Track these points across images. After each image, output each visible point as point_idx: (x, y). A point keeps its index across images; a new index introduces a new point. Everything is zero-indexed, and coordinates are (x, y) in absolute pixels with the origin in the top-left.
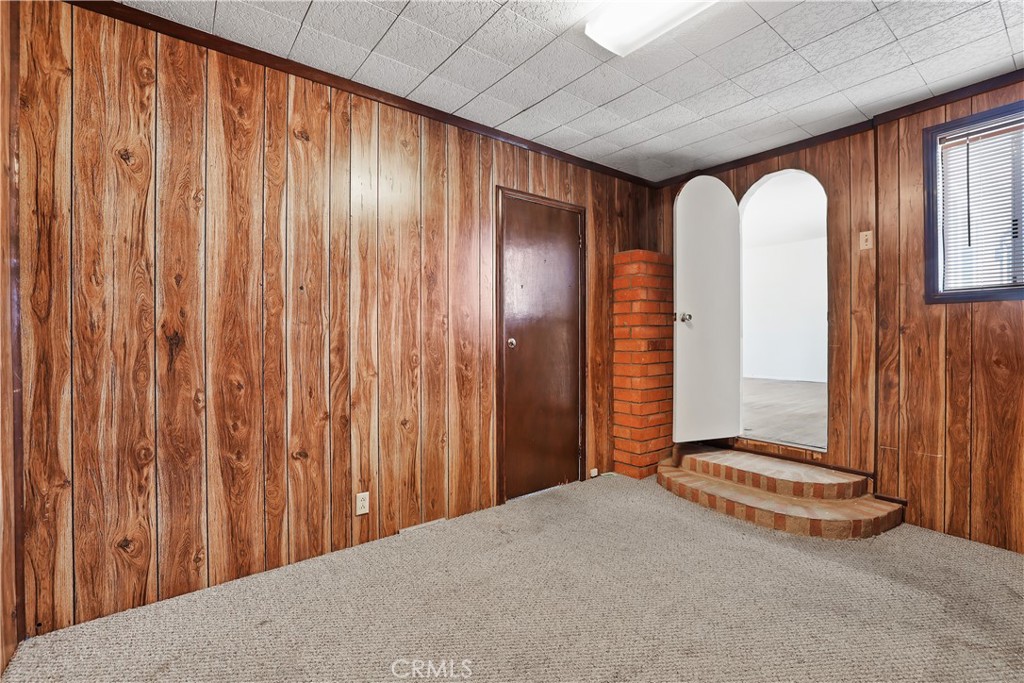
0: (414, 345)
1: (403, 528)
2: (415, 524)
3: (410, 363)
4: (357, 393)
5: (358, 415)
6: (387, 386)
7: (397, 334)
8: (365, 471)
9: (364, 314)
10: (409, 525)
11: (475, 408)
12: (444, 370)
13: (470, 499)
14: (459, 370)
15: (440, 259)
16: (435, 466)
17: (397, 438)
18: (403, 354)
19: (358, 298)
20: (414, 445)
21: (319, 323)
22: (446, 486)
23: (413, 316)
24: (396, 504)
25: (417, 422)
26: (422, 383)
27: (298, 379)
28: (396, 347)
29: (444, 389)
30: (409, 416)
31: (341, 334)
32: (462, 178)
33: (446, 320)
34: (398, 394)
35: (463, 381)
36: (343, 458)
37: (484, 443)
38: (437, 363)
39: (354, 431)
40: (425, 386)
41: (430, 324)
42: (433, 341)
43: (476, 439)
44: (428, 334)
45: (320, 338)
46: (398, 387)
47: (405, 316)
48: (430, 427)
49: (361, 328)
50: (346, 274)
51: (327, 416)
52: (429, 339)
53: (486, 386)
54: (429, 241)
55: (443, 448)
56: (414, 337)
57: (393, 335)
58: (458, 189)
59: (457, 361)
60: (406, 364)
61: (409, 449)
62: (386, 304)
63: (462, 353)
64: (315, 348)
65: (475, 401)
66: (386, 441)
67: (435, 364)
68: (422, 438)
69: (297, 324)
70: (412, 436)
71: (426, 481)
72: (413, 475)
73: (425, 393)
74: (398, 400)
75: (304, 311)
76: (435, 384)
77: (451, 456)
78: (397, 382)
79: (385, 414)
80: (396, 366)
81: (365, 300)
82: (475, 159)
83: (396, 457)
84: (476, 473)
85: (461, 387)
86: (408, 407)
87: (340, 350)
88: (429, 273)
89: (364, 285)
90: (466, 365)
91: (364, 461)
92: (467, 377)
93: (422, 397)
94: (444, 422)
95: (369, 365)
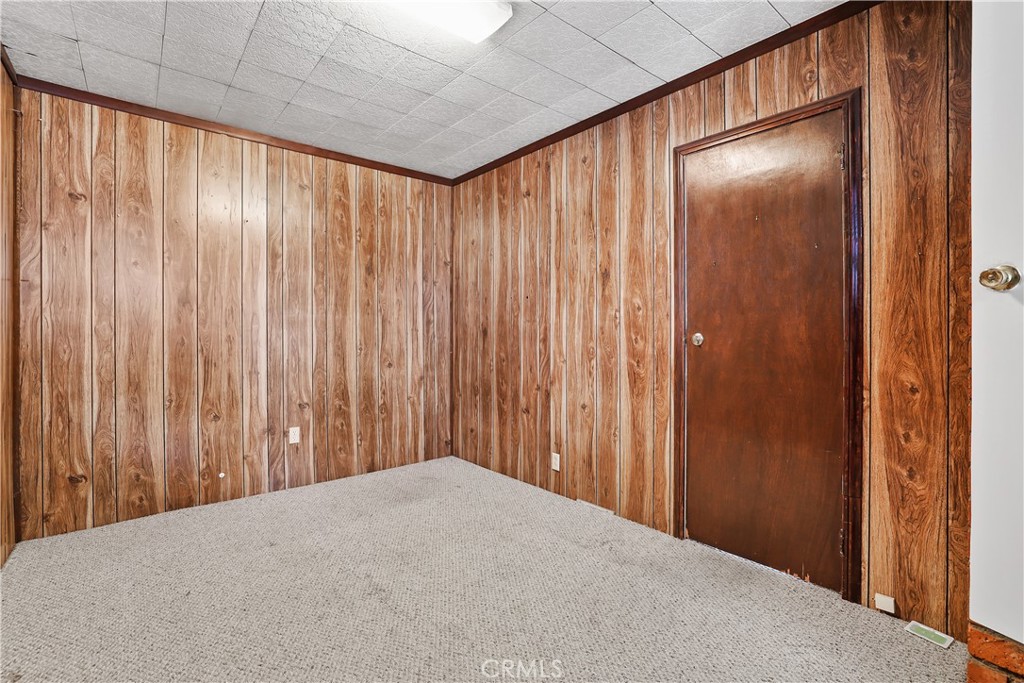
0: (591, 338)
1: (582, 499)
2: (591, 502)
3: (589, 354)
4: (554, 374)
5: (554, 390)
6: (572, 372)
7: (579, 328)
8: (558, 436)
9: (558, 314)
10: (587, 501)
11: (648, 412)
12: (616, 363)
13: (642, 510)
14: (630, 366)
15: (612, 254)
16: (608, 457)
17: (579, 418)
18: (583, 346)
19: (555, 300)
20: (591, 429)
21: (535, 321)
22: (618, 481)
23: (591, 311)
24: (578, 475)
25: (593, 409)
26: (597, 373)
27: (525, 360)
28: (578, 341)
29: (616, 383)
30: (587, 402)
31: (546, 329)
32: (634, 161)
33: (618, 314)
34: (579, 380)
35: (634, 378)
36: (546, 421)
37: (658, 454)
38: (610, 357)
39: (552, 403)
40: (599, 378)
41: (603, 319)
42: (606, 334)
43: (649, 445)
44: (602, 328)
45: (535, 331)
46: (579, 375)
47: (585, 311)
48: (604, 418)
49: (556, 324)
50: (548, 283)
51: (538, 388)
52: (603, 333)
53: (661, 389)
54: (603, 241)
55: (615, 441)
56: (591, 332)
57: (576, 328)
58: (629, 177)
59: (629, 356)
60: (585, 356)
61: (587, 432)
62: (572, 304)
63: (634, 349)
64: (533, 340)
65: (648, 403)
66: (572, 417)
67: (609, 356)
68: (598, 425)
69: (525, 322)
70: (589, 420)
71: (601, 467)
72: (590, 456)
73: (600, 383)
74: (579, 386)
75: (528, 312)
76: (608, 377)
77: (623, 451)
78: (579, 370)
79: (571, 396)
80: (578, 357)
81: (559, 300)
82: (648, 132)
83: (578, 434)
84: (649, 484)
85: (633, 384)
86: (587, 394)
87: (545, 340)
88: (603, 270)
89: (558, 291)
90: (638, 362)
91: (558, 429)
92: (639, 375)
93: (598, 386)
94: (616, 416)
95: (561, 353)
